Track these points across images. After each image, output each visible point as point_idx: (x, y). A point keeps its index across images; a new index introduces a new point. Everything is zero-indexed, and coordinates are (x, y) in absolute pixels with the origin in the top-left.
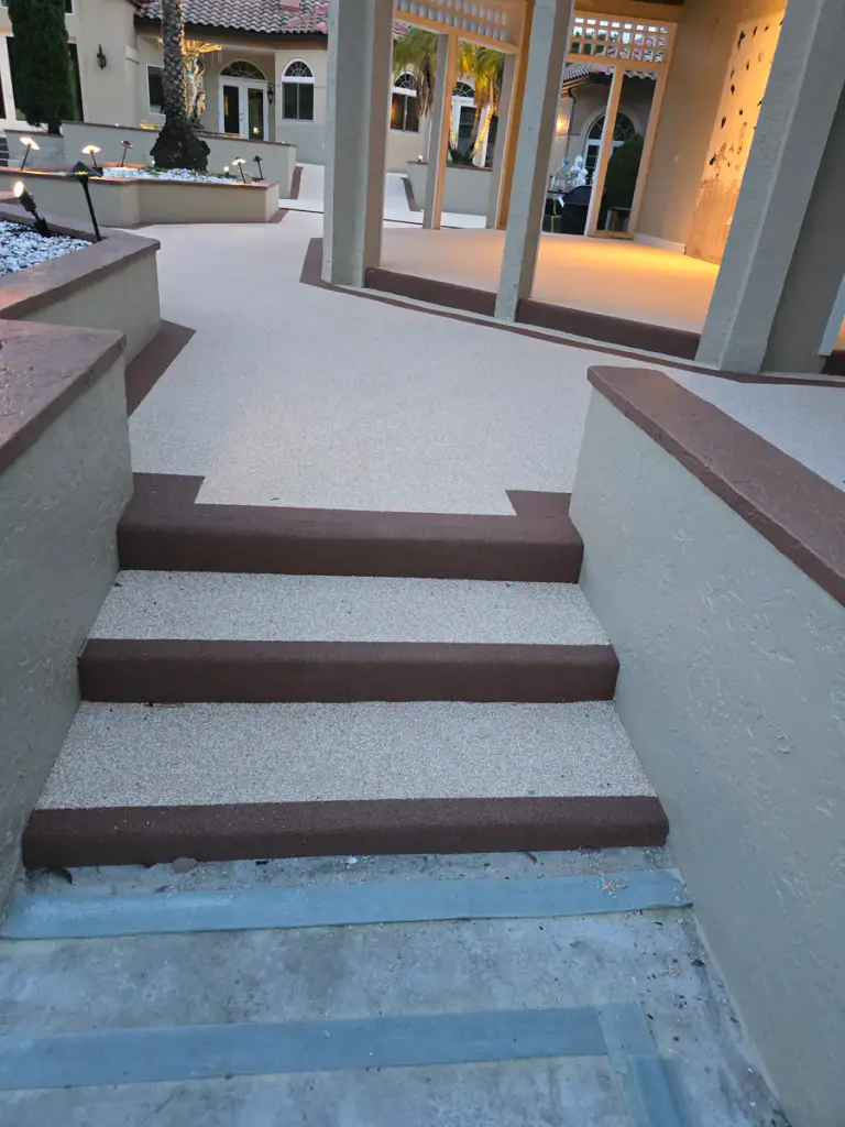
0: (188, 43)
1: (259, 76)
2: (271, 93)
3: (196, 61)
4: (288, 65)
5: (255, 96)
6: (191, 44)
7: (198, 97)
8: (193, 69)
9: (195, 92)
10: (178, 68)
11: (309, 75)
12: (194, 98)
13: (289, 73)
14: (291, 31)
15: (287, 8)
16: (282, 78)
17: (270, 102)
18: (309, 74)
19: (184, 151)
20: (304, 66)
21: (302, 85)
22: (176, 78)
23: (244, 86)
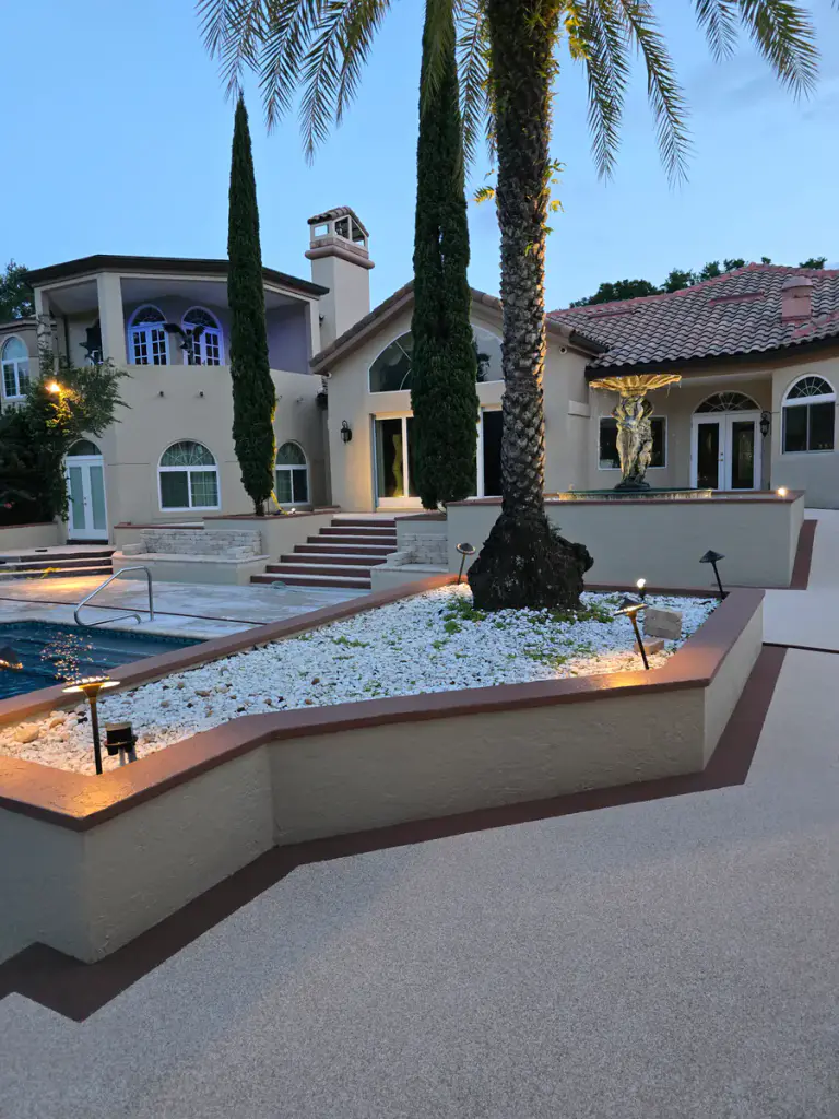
0: (629, 380)
1: (750, 405)
2: (766, 422)
3: (641, 401)
4: (793, 385)
5: (742, 430)
6: (633, 382)
7: (641, 448)
8: (636, 411)
9: (637, 442)
10: (528, 415)
11: (830, 391)
12: (634, 450)
13: (793, 394)
14: (798, 341)
15: (792, 319)
16: (782, 401)
17: (764, 434)
18: (827, 389)
19: (528, 572)
20: (818, 381)
21: (815, 407)
22: (521, 434)
23: (725, 421)
